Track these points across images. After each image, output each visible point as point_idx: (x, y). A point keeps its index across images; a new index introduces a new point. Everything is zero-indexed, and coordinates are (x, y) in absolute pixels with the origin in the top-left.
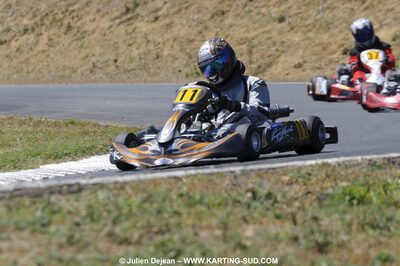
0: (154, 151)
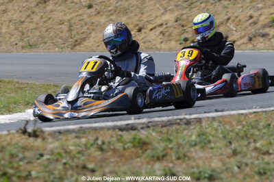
0: (64, 107)
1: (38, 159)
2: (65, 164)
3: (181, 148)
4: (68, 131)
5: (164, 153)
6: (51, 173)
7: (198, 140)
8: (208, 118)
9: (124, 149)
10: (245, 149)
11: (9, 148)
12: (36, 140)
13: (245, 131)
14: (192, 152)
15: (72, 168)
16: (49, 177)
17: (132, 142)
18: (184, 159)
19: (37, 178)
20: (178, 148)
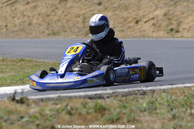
1: (19, 120)
2: (38, 125)
3: (133, 114)
4: (49, 99)
5: (118, 117)
7: (147, 107)
8: (161, 90)
9: (88, 113)
10: (182, 114)
12: (21, 106)
13: (186, 100)
14: (141, 117)
17: (94, 108)
18: (133, 122)
20: (131, 113)
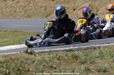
1: (33, 63)
2: (44, 65)
3: (92, 59)
4: (45, 52)
5: (85, 61)
6: (38, 69)
7: (99, 55)
8: (103, 46)
9: (68, 59)
11: (20, 59)
12: (32, 56)
14: (97, 60)
15: (47, 67)
16: (37, 71)
17: (72, 56)
18: (93, 63)
19: (32, 71)
20: (91, 59)
